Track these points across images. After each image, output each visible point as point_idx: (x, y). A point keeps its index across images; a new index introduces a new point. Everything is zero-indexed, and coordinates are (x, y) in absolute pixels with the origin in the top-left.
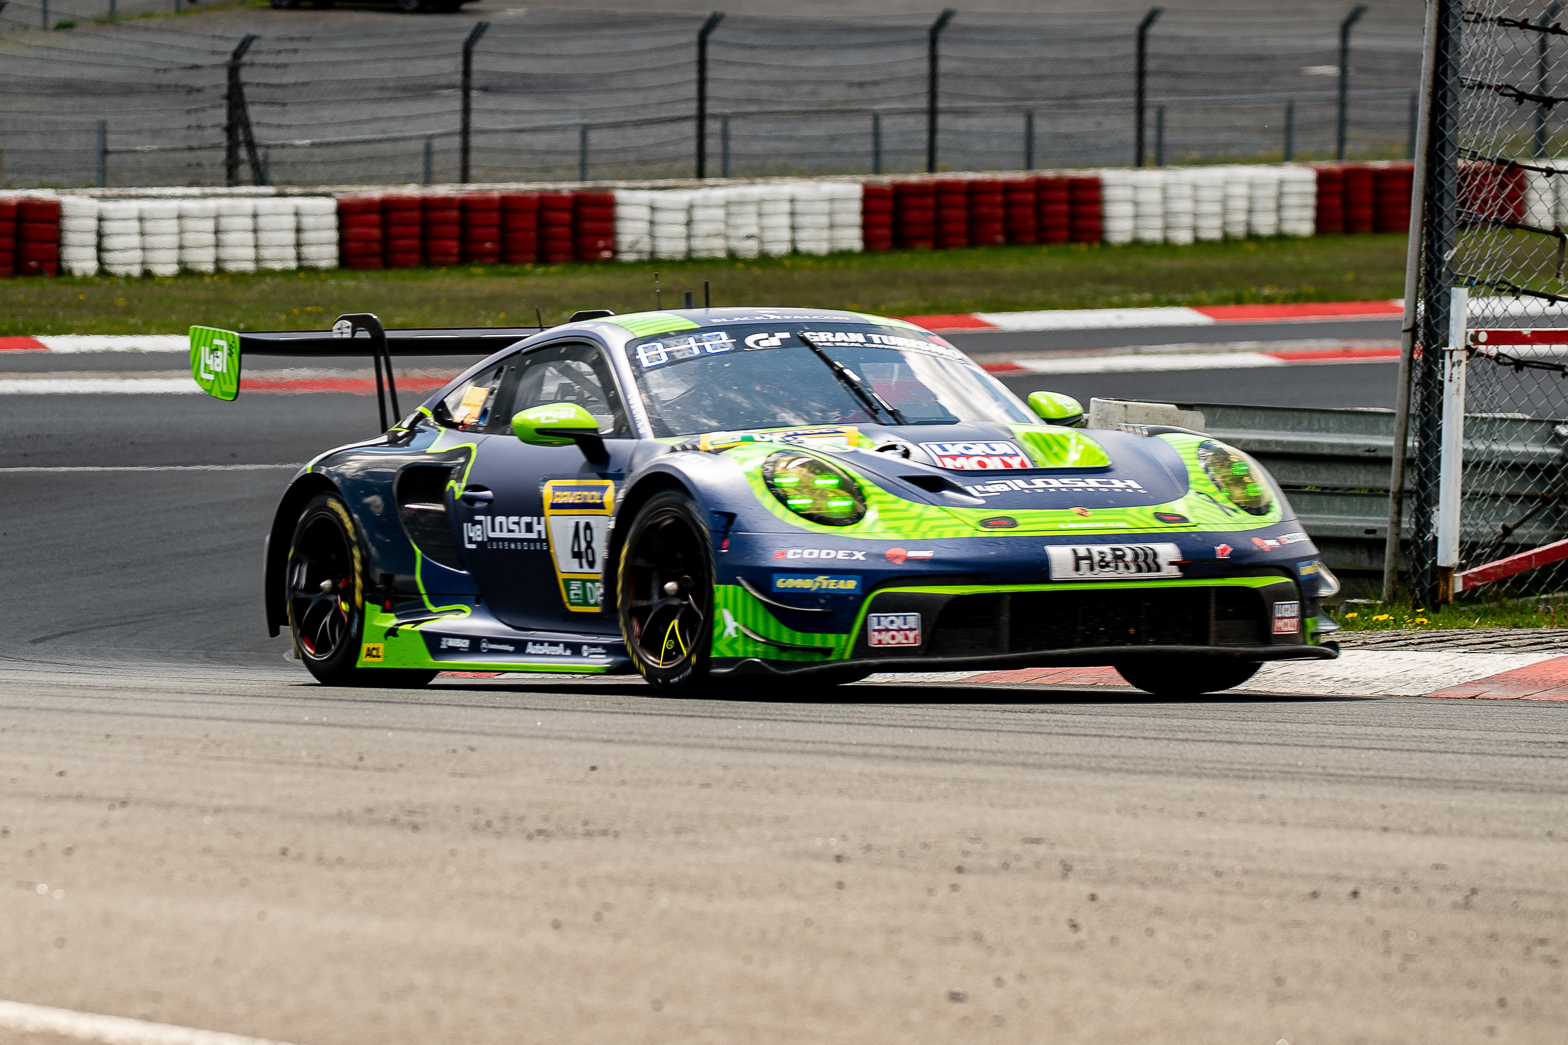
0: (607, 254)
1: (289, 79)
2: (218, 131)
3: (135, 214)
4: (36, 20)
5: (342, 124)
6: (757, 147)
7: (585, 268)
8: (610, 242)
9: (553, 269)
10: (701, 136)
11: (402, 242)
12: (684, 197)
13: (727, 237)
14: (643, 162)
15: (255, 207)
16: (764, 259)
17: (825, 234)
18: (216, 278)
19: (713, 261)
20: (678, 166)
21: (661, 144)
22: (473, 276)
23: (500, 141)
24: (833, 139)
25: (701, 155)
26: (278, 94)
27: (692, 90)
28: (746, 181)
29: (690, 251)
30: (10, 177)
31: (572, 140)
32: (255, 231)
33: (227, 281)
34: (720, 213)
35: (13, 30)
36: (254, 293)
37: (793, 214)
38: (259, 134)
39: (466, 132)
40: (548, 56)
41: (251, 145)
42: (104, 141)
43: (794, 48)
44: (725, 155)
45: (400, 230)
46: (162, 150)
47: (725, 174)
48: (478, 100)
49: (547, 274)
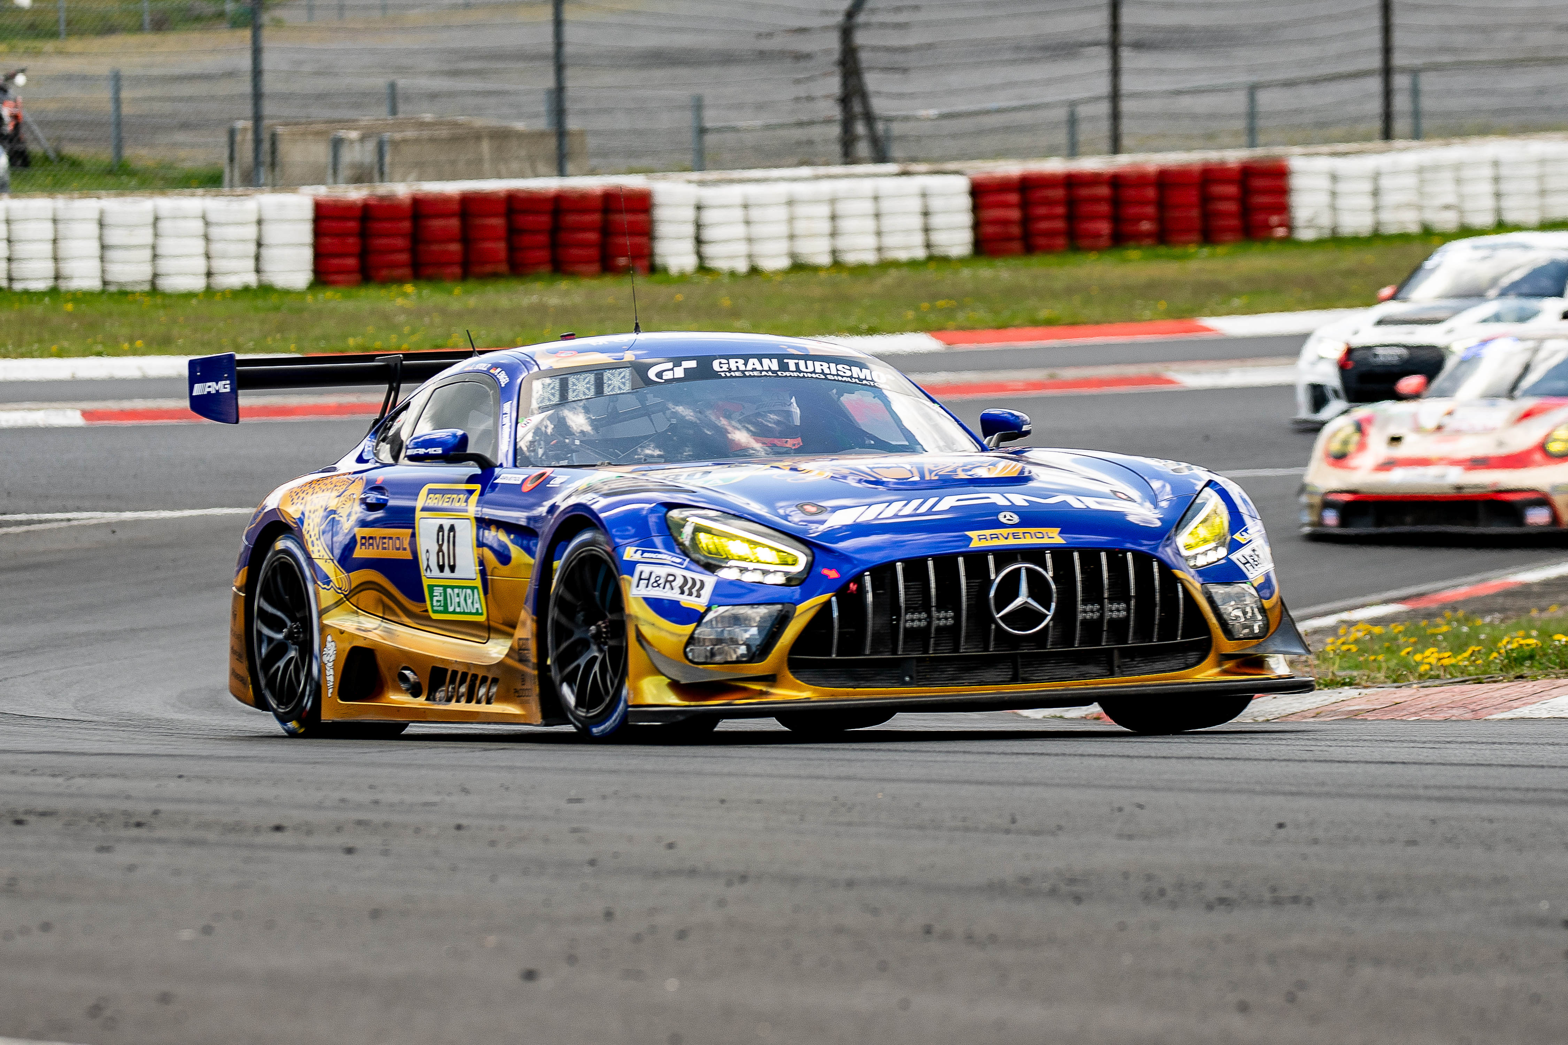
1: (912, 39)
2: (831, 102)
3: (739, 200)
5: (973, 90)
6: (1453, 104)
7: (1256, 248)
8: (1284, 217)
9: (1220, 250)
10: (1388, 94)
11: (1045, 225)
12: (1369, 163)
13: (1420, 208)
14: (1321, 125)
15: (876, 189)
16: (1465, 232)
17: (1535, 203)
18: (833, 272)
19: (1403, 237)
20: (1362, 128)
21: (1341, 104)
22: (1129, 261)
23: (1156, 105)
24: (1541, 91)
25: (1388, 117)
26: (900, 59)
27: (1375, 40)
28: (1440, 141)
29: (1377, 225)
30: (595, 161)
31: (1238, 102)
32: (877, 216)
33: (844, 275)
34: (1410, 181)
36: (877, 287)
37: (1496, 180)
38: (879, 105)
39: (1115, 96)
41: (869, 118)
42: (699, 117)
44: (1416, 114)
45: (1042, 211)
46: (768, 127)
47: (1416, 135)
48: (1128, 58)
49: (1213, 256)
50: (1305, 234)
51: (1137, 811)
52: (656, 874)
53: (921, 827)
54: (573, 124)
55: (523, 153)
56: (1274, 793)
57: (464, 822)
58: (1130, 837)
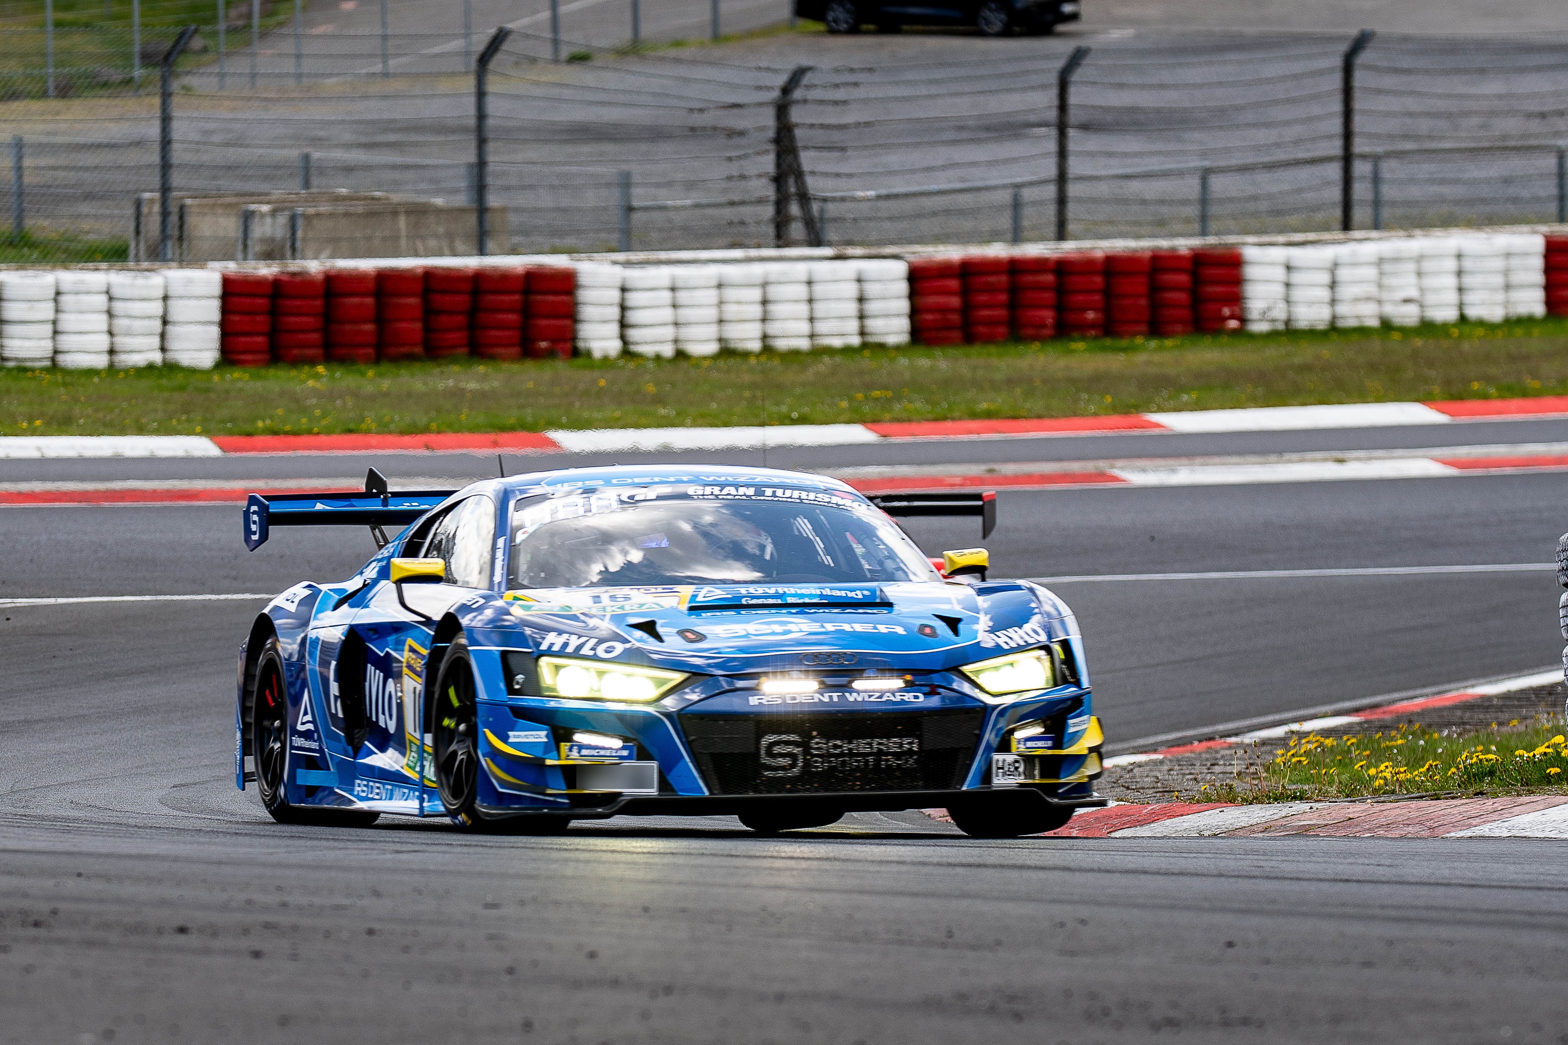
0: (1233, 324)
1: (850, 118)
2: (764, 181)
3: (667, 283)
4: (545, 51)
5: (913, 171)
6: (1415, 192)
7: (1207, 340)
8: (1237, 310)
9: (1168, 343)
10: (1347, 180)
11: (986, 313)
12: (1326, 254)
13: (1380, 302)
14: (1277, 213)
15: (810, 273)
16: (1427, 327)
17: (1500, 297)
18: (763, 359)
19: (1362, 331)
20: (1319, 216)
21: (1300, 190)
22: (1073, 351)
23: (1103, 189)
24: (1507, 181)
25: (1347, 203)
26: (836, 137)
27: (1336, 125)
28: (1402, 233)
29: (1334, 317)
30: (516, 240)
31: (1190, 187)
32: (810, 301)
33: (776, 362)
34: (1371, 272)
35: (517, 63)
36: (809, 375)
37: (1460, 273)
38: (813, 184)
39: (1062, 178)
40: (1162, 86)
41: (804, 198)
42: (627, 196)
43: (1458, 71)
44: (1377, 203)
45: (983, 298)
46: (697, 206)
47: (1376, 225)
48: (1076, 140)
49: (1161, 348)
50: (1259, 327)
51: (1080, 927)
52: (576, 985)
53: (854, 940)
54: (493, 200)
55: (441, 230)
56: (1223, 910)
57: (376, 926)
58: (1073, 953)
